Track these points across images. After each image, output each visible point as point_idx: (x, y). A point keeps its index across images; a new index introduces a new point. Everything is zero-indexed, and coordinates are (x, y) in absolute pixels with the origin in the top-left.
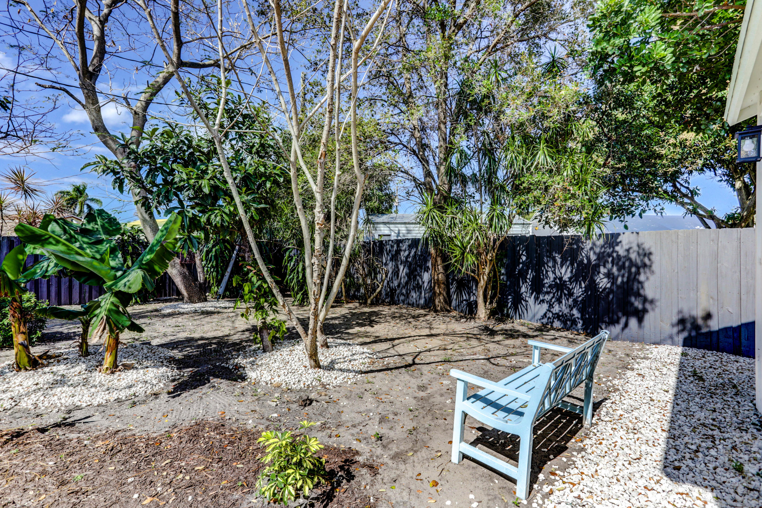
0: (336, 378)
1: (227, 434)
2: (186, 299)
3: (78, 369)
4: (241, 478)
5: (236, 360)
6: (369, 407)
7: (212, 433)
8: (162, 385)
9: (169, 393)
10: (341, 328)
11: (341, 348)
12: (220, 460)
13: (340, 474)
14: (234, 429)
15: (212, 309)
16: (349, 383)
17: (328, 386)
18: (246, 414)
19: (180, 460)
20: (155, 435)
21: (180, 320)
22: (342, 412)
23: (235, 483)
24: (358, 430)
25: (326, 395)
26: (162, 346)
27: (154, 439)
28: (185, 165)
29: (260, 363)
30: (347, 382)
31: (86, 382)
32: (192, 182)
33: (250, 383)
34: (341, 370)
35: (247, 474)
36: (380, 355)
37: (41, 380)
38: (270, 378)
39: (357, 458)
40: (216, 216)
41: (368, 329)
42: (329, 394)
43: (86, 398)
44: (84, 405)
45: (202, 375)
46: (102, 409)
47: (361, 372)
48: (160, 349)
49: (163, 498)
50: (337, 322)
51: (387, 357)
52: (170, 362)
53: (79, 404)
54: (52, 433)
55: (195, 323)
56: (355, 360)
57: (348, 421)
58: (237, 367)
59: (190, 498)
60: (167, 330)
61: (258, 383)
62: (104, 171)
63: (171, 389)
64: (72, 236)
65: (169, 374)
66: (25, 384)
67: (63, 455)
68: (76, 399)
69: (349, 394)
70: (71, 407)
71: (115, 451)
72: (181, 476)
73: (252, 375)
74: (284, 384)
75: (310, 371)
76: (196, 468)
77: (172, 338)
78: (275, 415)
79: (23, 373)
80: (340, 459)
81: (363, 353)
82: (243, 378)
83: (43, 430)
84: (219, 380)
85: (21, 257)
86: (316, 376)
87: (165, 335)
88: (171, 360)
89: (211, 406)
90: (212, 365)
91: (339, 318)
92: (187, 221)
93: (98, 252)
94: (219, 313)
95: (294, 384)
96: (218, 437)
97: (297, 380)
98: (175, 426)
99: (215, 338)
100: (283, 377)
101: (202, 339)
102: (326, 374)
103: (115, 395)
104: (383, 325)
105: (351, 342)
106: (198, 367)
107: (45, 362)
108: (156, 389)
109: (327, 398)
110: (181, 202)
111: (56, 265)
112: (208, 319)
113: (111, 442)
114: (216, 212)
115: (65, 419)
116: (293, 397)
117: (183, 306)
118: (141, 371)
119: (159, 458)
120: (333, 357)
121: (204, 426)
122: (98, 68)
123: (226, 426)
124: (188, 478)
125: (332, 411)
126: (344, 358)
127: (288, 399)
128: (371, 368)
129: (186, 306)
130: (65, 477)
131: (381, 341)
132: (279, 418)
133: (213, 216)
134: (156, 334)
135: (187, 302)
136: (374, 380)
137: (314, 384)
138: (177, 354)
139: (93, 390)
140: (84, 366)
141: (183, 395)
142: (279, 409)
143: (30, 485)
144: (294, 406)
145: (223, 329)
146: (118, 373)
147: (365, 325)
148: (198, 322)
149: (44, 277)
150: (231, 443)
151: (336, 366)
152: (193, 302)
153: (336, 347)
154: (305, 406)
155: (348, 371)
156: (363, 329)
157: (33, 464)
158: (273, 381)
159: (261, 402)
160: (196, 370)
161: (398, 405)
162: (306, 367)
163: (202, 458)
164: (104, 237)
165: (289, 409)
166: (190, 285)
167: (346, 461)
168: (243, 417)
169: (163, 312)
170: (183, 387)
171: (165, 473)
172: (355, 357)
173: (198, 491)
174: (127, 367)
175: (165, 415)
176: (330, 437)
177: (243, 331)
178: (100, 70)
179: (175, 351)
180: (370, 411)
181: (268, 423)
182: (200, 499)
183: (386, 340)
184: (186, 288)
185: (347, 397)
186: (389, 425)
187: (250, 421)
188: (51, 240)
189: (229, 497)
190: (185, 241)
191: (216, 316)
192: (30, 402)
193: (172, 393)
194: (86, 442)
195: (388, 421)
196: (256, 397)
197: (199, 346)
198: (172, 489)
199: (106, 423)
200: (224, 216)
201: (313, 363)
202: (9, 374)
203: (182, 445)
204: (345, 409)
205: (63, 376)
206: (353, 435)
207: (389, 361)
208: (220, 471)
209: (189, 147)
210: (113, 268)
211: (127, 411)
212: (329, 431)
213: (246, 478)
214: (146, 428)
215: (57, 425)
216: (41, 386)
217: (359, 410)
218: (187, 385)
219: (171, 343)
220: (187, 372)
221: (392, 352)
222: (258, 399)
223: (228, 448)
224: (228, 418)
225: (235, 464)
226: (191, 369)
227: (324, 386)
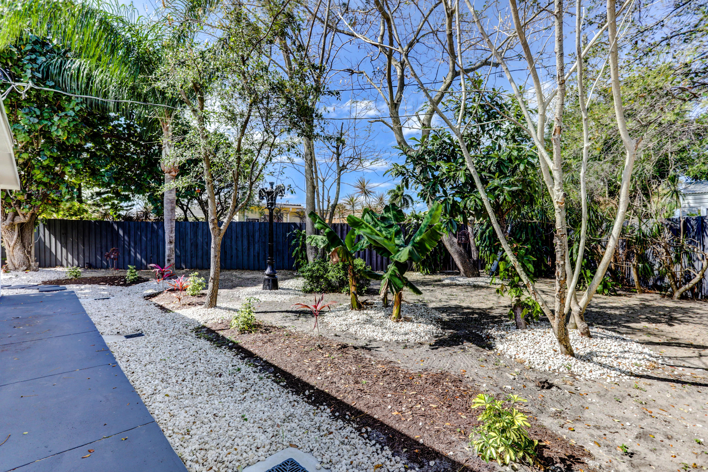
0: (591, 371)
1: (462, 388)
2: (462, 273)
3: (380, 314)
4: (462, 426)
5: (489, 331)
6: (626, 415)
7: (450, 384)
8: (427, 338)
9: (430, 345)
10: (621, 320)
11: (609, 341)
12: (450, 406)
13: (558, 465)
14: (469, 386)
15: (483, 284)
16: (608, 380)
17: (578, 377)
18: (483, 378)
19: (422, 395)
20: (412, 372)
21: (455, 290)
22: (587, 408)
23: (456, 427)
24: (602, 434)
25: (572, 385)
26: (436, 309)
27: (410, 374)
28: (448, 161)
29: (509, 338)
30: (605, 380)
31: (382, 324)
32: (452, 174)
33: (495, 353)
34: (601, 364)
35: (467, 426)
36: (671, 362)
37: (361, 318)
38: (515, 353)
39: (586, 460)
40: (470, 202)
41: (664, 327)
42: (577, 385)
43: (380, 335)
44: (378, 339)
45: (459, 337)
46: (387, 345)
47: (631, 374)
48: (434, 311)
49: (405, 416)
50: (617, 312)
51: (684, 366)
52: (438, 322)
53: (376, 337)
54: (358, 351)
55: (466, 294)
56: (624, 358)
57: (591, 420)
58: (489, 337)
59: (421, 424)
60: (443, 297)
61: (503, 355)
62: (396, 175)
63: (433, 342)
64: (376, 223)
65: (434, 331)
66: (353, 318)
67: (360, 366)
68: (375, 334)
69: (602, 393)
70: (372, 339)
71: (386, 374)
72: (419, 406)
73: (500, 347)
74: (527, 362)
75: (560, 356)
76: (431, 405)
77: (445, 304)
78: (509, 387)
79: (354, 311)
80: (564, 452)
81: (641, 353)
82: (491, 348)
83: (355, 348)
84: (470, 344)
85: (353, 237)
86: (566, 363)
87: (440, 301)
88: (439, 321)
89: (457, 363)
90: (469, 331)
91: (622, 308)
92: (449, 207)
93: (389, 233)
94: (488, 287)
95: (538, 364)
96: (453, 388)
97: (542, 361)
98: (426, 370)
99: (479, 309)
100: (527, 355)
101: (468, 308)
102: (579, 364)
103: (395, 338)
104: (691, 326)
105: (628, 337)
106: (457, 330)
107: (365, 306)
108: (422, 340)
109: (573, 388)
110: (445, 192)
111: (367, 242)
112: (477, 292)
113: (385, 367)
114: (471, 197)
115: (367, 345)
116: (532, 376)
117: (459, 279)
118: (415, 324)
119: (409, 388)
120: (595, 349)
121: (447, 376)
122: (399, 100)
123: (463, 383)
124: (423, 409)
125: (573, 403)
126: (609, 353)
127: (527, 377)
128: (649, 373)
129: (461, 279)
130: (359, 379)
131: (679, 345)
132: (513, 391)
133: (468, 202)
134: (434, 299)
135: (463, 276)
136: (648, 388)
137: (561, 370)
138: (445, 317)
139: (384, 331)
140: (383, 313)
141: (439, 349)
142: (515, 383)
143: (343, 377)
144: (531, 385)
145: (488, 302)
146: (401, 323)
147: (660, 322)
148: (469, 294)
149: (361, 249)
150: (462, 396)
151: (595, 359)
152: (467, 276)
153: (602, 338)
154: (543, 387)
155: (611, 367)
156: (653, 326)
157: (346, 365)
158: (517, 356)
159: (500, 372)
160: (456, 332)
161: (678, 428)
162: (556, 351)
163: (437, 399)
164: (394, 222)
165: (525, 386)
166: (465, 262)
167: (570, 457)
168: (480, 380)
169: (444, 282)
170: (442, 343)
171: (410, 400)
172: (626, 355)
173: (427, 421)
174: (407, 320)
175: (422, 360)
176: (562, 427)
177: (506, 307)
178: (400, 101)
179: (444, 315)
180: (628, 420)
181: (500, 392)
182: (427, 428)
183: (689, 346)
184: (463, 264)
185: (599, 395)
186: (652, 446)
187: (484, 385)
188: (363, 225)
189: (448, 437)
190: (447, 224)
191: (484, 290)
192: (354, 330)
193: (433, 346)
194: (373, 362)
195: (652, 441)
196: (497, 367)
197: (463, 314)
198: (410, 413)
199: (387, 354)
200: (477, 200)
201: (564, 349)
202: (348, 311)
203: (427, 385)
204: (591, 406)
205: (371, 317)
206: (592, 436)
207: (684, 373)
208: (447, 414)
209: (450, 145)
210: (397, 245)
211: (401, 350)
212: (562, 421)
213: (465, 428)
214: (408, 365)
215: (363, 347)
216: (360, 321)
217: (611, 414)
218: (444, 342)
219: (443, 308)
220: (448, 332)
221: (696, 362)
222: (498, 369)
223: (458, 399)
224: (466, 376)
225: (460, 414)
226: (452, 331)
227: (572, 375)
